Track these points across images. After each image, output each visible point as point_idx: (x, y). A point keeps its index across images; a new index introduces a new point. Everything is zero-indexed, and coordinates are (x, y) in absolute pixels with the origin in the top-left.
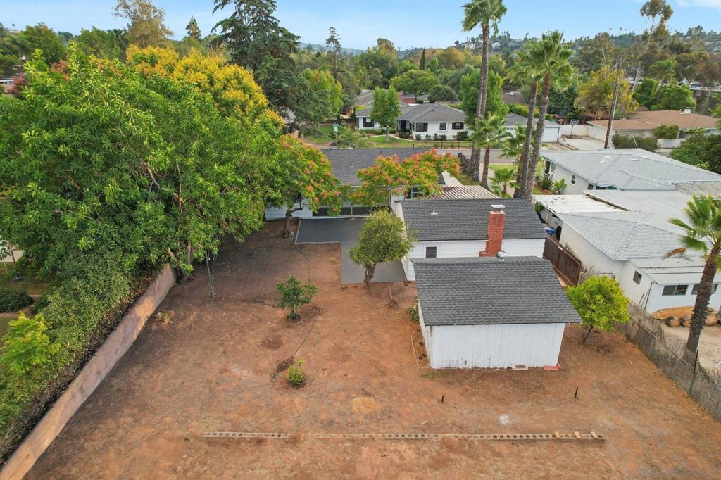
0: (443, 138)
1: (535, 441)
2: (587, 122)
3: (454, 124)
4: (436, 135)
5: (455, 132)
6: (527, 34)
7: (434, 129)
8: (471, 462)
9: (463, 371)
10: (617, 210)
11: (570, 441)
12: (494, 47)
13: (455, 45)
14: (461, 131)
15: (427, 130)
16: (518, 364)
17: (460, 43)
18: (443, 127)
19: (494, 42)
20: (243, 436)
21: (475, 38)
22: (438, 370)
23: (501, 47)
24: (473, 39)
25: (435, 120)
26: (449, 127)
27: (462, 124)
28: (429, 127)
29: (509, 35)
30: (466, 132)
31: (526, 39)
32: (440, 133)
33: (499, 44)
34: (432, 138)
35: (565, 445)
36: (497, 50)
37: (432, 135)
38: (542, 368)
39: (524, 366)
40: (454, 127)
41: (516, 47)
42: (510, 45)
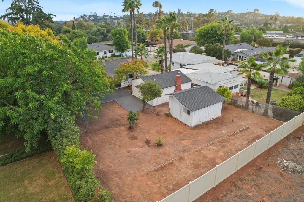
0: (106, 57)
1: (237, 133)
2: (154, 45)
3: (109, 51)
4: (103, 56)
5: (110, 54)
6: (104, 14)
7: (101, 54)
8: (229, 143)
9: (200, 125)
10: (197, 71)
11: (243, 130)
12: (91, 20)
13: (74, 19)
14: (113, 53)
15: (99, 55)
16: (212, 118)
17: (76, 18)
18: (105, 52)
19: (91, 17)
20: (164, 164)
21: (82, 16)
22: (194, 127)
23: (94, 19)
24: (81, 16)
25: (101, 50)
26: (107, 52)
27: (112, 51)
28: (100, 53)
29: (97, 14)
30: (115, 54)
31: (104, 15)
32: (105, 55)
33: (93, 18)
34: (101, 58)
35: (243, 131)
36: (93, 21)
37: (101, 57)
38: (218, 117)
39: (214, 118)
40: (109, 52)
41: (101, 19)
42: (98, 18)
